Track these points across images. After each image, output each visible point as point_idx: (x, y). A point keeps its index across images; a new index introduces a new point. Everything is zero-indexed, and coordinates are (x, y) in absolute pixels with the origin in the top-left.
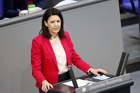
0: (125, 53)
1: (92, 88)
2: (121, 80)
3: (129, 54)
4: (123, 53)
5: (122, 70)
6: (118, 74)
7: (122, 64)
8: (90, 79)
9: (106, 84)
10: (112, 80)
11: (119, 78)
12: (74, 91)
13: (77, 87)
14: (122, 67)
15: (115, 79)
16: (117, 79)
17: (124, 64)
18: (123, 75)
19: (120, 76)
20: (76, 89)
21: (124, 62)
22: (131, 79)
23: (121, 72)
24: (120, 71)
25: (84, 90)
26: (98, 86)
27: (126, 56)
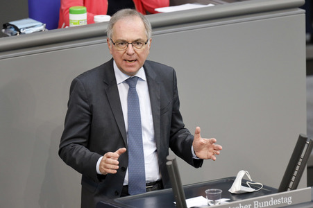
0: (306, 139)
5: (294, 178)
6: (284, 187)
7: (296, 165)
8: (217, 192)
9: (252, 207)
10: (269, 199)
11: (284, 196)
14: (294, 170)
15: (275, 198)
16: (280, 197)
17: (299, 163)
18: (296, 189)
19: (289, 191)
21: (301, 160)
22: (312, 202)
23: (291, 183)
24: (290, 180)
27: (307, 145)
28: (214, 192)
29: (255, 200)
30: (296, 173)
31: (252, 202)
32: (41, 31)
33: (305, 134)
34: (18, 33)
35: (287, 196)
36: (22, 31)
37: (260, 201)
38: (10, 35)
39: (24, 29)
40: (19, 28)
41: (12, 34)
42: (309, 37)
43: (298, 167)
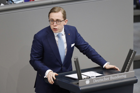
0: (132, 51)
2: (125, 76)
3: (136, 52)
4: (130, 50)
5: (127, 67)
6: (123, 71)
7: (128, 61)
9: (110, 79)
10: (117, 76)
11: (123, 74)
12: (77, 82)
13: (81, 79)
15: (119, 75)
16: (121, 75)
18: (128, 71)
19: (125, 73)
20: (80, 81)
21: (130, 59)
22: (135, 77)
23: (126, 69)
26: (102, 80)
27: (133, 53)
29: (111, 76)
30: (128, 65)
31: (109, 77)
32: (23, 2)
33: (132, 49)
34: (13, 3)
36: (14, 2)
37: (113, 76)
38: (9, 4)
39: (15, 1)
40: (13, 1)
41: (10, 3)
42: (135, 6)
43: (129, 62)
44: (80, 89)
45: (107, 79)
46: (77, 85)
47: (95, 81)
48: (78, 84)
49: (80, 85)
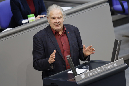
0: (118, 40)
1: (90, 74)
2: (115, 65)
3: (121, 41)
4: (115, 40)
5: (116, 56)
6: (113, 60)
8: (87, 66)
9: (102, 70)
10: (108, 66)
11: (113, 63)
12: (73, 78)
13: (77, 75)
14: (115, 53)
15: (110, 65)
17: (117, 50)
18: (117, 60)
19: (115, 61)
21: (117, 48)
23: (115, 58)
25: (83, 76)
26: (96, 72)
27: (118, 42)
28: (86, 67)
31: (102, 68)
35: (114, 63)
37: (104, 67)
43: (117, 52)
44: (78, 84)
45: (100, 70)
46: (74, 81)
47: (89, 75)
48: (75, 79)
49: (77, 80)
